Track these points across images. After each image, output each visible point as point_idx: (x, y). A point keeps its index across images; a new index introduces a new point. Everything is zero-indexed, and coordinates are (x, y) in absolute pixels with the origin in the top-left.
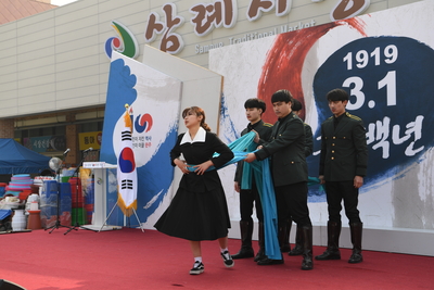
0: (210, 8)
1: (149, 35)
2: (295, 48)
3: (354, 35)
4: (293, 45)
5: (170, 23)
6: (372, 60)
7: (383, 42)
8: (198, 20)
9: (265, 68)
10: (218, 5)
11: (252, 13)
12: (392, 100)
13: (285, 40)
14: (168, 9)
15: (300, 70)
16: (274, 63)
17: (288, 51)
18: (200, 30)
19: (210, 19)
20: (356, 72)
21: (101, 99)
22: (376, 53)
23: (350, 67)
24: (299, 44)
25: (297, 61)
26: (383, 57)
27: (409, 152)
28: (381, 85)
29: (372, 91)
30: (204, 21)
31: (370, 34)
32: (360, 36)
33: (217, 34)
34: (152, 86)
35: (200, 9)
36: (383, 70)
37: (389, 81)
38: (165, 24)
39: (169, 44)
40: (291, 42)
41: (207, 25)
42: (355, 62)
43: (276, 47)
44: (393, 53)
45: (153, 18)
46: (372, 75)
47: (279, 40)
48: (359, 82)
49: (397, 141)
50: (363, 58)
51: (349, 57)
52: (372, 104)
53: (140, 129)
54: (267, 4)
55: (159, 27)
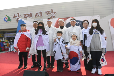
0: (27, 15)
1: (14, 18)
5: (19, 16)
7: (78, 21)
8: (25, 16)
10: (29, 14)
11: (36, 16)
14: (18, 14)
18: (25, 18)
19: (27, 16)
21: (17, 27)
30: (26, 17)
34: (30, 25)
35: (25, 15)
38: (18, 16)
41: (27, 17)
44: (80, 23)
45: (15, 15)
54: (39, 15)
55: (16, 17)
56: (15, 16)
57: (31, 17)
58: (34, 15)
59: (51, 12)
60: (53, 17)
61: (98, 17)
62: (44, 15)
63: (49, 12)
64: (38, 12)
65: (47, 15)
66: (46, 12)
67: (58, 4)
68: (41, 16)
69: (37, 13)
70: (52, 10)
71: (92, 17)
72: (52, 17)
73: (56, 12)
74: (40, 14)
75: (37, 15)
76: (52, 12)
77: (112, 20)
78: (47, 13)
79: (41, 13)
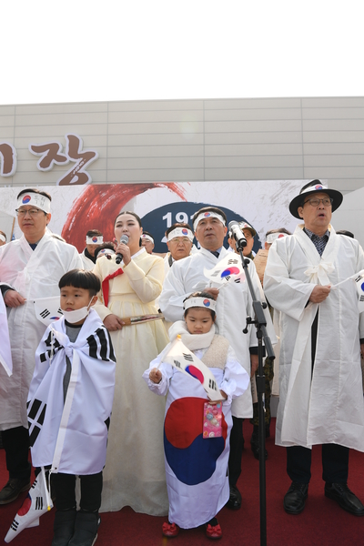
2: (108, 201)
3: (174, 198)
4: (107, 197)
9: (71, 215)
13: (97, 192)
16: (83, 211)
17: (101, 201)
23: (169, 225)
24: (113, 197)
31: (189, 200)
32: (180, 200)
40: (104, 195)
43: (85, 196)
47: (89, 190)
50: (183, 219)
51: (168, 216)
59: (64, 151)
60: (76, 179)
62: (27, 163)
63: (54, 147)
65: (45, 164)
66: (35, 149)
67: (107, 108)
68: (7, 169)
70: (74, 142)
71: (283, 186)
72: (70, 176)
73: (92, 154)
76: (73, 153)
78: (45, 154)
79: (6, 150)
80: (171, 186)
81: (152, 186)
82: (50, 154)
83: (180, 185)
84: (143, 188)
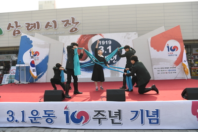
0: (32, 24)
1: (8, 28)
3: (101, 38)
4: (85, 38)
5: (17, 26)
6: (106, 43)
7: (108, 40)
8: (28, 27)
10: (35, 24)
11: (46, 27)
12: (110, 52)
13: (83, 36)
15: (87, 43)
19: (32, 27)
20: (102, 45)
22: (107, 42)
24: (87, 38)
25: (87, 41)
26: (108, 43)
27: (114, 62)
28: (108, 48)
29: (105, 49)
30: (30, 28)
31: (105, 38)
32: (103, 38)
33: (33, 31)
34: (39, 44)
35: (29, 24)
36: (108, 45)
37: (110, 48)
38: (15, 27)
39: (17, 32)
42: (101, 43)
43: (80, 38)
44: (110, 42)
45: (10, 24)
46: (106, 46)
47: (81, 36)
48: (103, 47)
49: (111, 60)
50: (104, 43)
52: (106, 52)
53: (35, 55)
54: (51, 26)
55: (13, 27)
56: (10, 26)
57: (38, 28)
58: (43, 25)
59: (70, 22)
60: (74, 29)
61: (135, 34)
62: (60, 25)
63: (68, 21)
64: (51, 21)
65: (65, 25)
66: (63, 21)
67: (82, 9)
68: (55, 27)
69: (48, 23)
70: (73, 19)
71: (127, 34)
72: (72, 29)
73: (78, 22)
74: (53, 25)
75: (48, 25)
76: (73, 22)
77: (152, 38)
78: (65, 23)
79: (54, 22)
80: (100, 35)
81: (96, 35)
82: (67, 23)
83: (103, 34)
84: (94, 35)
